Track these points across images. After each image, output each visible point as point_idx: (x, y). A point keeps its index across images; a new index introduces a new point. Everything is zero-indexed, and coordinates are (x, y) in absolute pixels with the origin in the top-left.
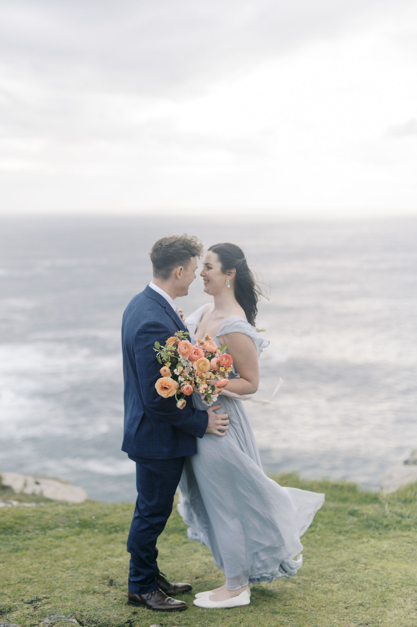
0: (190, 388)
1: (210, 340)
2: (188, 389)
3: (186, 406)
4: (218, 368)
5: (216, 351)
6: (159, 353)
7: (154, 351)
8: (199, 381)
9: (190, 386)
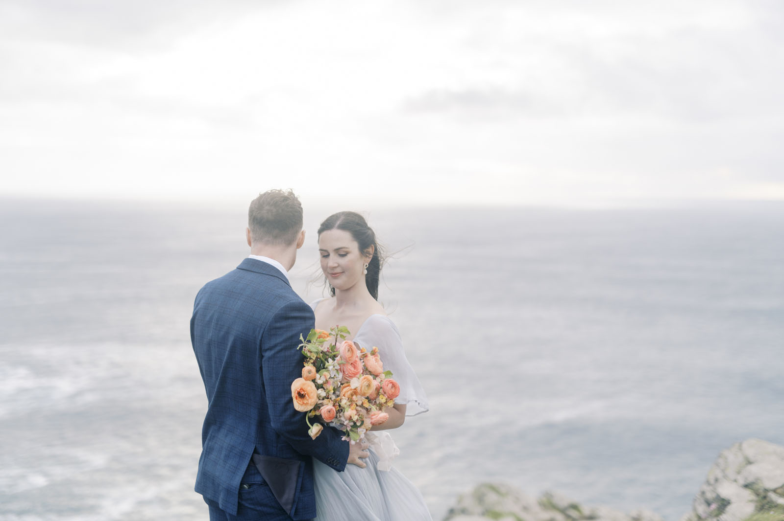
0: (333, 411)
1: (377, 356)
2: (329, 412)
3: (320, 435)
4: (375, 396)
5: (379, 374)
6: (302, 345)
7: (299, 337)
8: (346, 404)
9: (334, 408)
